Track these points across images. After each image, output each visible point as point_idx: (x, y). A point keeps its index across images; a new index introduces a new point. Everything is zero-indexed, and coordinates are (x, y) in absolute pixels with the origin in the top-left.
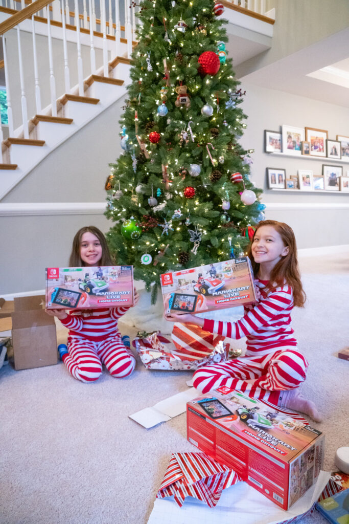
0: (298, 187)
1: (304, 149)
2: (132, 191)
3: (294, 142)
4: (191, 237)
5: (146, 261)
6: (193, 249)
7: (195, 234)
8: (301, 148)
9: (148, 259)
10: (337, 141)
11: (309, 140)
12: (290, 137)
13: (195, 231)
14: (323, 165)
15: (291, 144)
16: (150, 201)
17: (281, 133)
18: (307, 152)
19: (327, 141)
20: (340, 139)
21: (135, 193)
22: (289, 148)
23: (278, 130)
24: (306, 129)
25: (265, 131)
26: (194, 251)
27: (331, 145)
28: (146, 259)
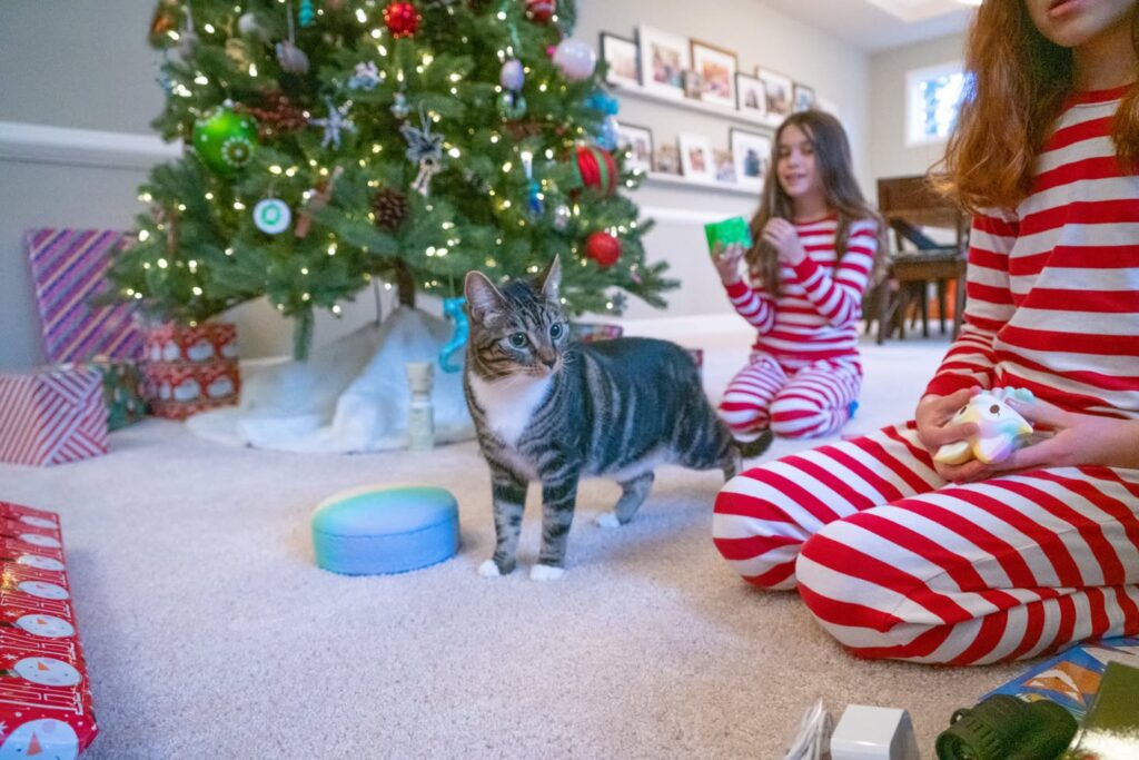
0: (680, 171)
1: (691, 86)
2: (229, 29)
3: (668, 70)
4: (408, 147)
5: (271, 223)
6: (419, 179)
7: (423, 139)
8: (683, 84)
9: (278, 218)
10: (756, 77)
11: (699, 68)
12: (657, 56)
13: (421, 129)
14: (731, 131)
15: (662, 72)
16: (284, 52)
17: (636, 42)
18: (697, 95)
19: (737, 74)
20: (762, 74)
21: (237, 34)
22: (658, 79)
23: (630, 35)
24: (692, 43)
25: (602, 36)
26: (421, 185)
27: (745, 85)
28: (271, 215)
